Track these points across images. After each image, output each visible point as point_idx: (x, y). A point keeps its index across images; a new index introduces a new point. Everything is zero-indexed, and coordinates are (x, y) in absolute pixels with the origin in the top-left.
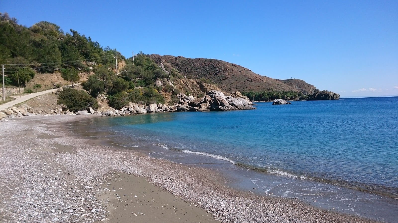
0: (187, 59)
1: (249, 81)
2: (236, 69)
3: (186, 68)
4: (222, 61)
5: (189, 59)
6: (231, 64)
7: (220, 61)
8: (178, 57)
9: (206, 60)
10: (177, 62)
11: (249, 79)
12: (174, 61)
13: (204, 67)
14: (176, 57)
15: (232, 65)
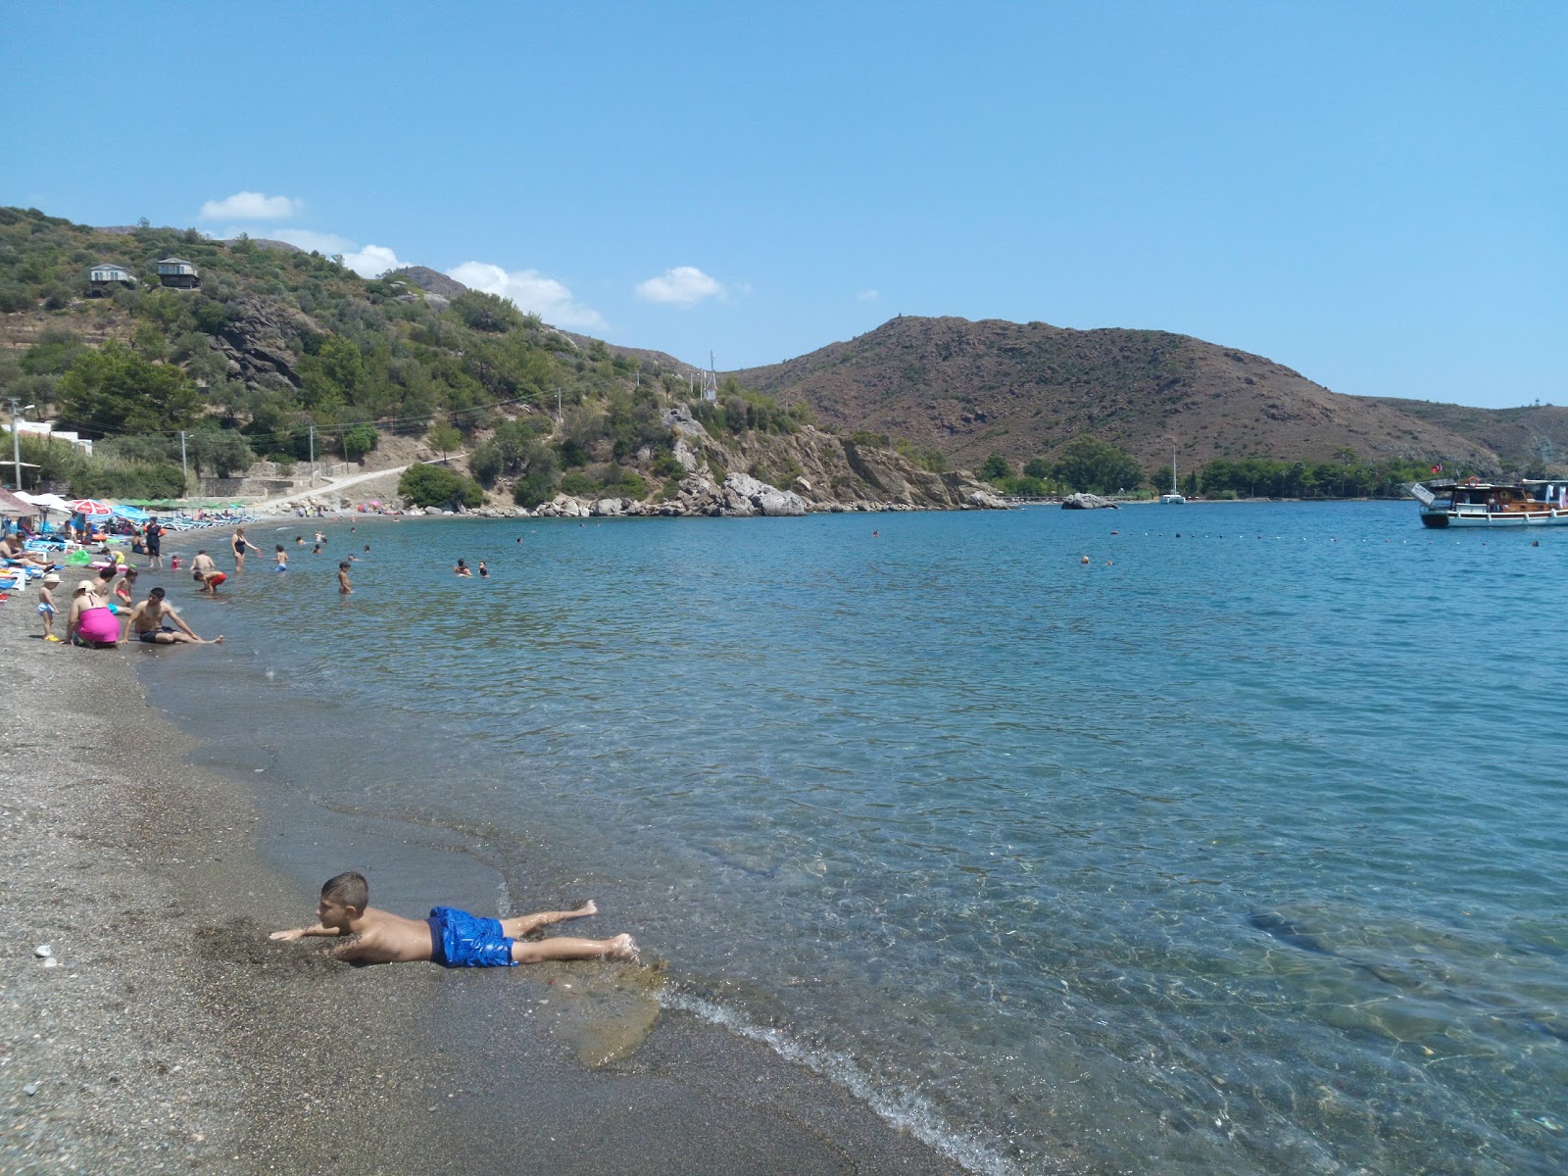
0: (1060, 332)
1: (1273, 417)
2: (1236, 371)
3: (1049, 368)
4: (1189, 339)
5: (1070, 334)
6: (1221, 348)
7: (1182, 337)
8: (1030, 324)
9: (1130, 335)
10: (1022, 344)
11: (1274, 411)
12: (1010, 343)
13: (1116, 363)
14: (1020, 327)
15: (1227, 355)
